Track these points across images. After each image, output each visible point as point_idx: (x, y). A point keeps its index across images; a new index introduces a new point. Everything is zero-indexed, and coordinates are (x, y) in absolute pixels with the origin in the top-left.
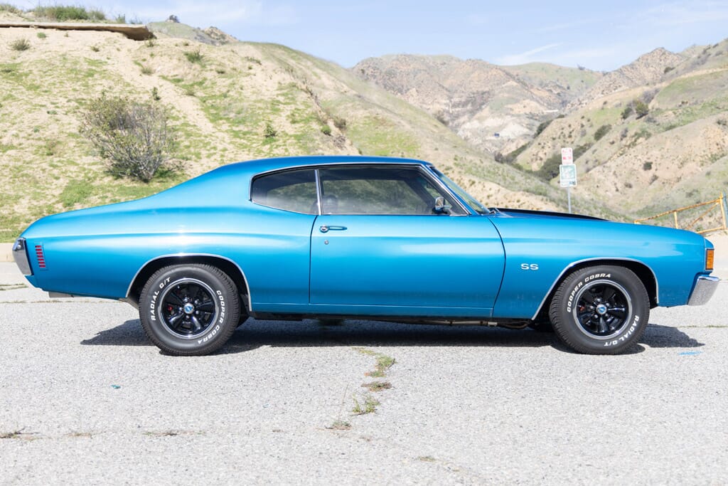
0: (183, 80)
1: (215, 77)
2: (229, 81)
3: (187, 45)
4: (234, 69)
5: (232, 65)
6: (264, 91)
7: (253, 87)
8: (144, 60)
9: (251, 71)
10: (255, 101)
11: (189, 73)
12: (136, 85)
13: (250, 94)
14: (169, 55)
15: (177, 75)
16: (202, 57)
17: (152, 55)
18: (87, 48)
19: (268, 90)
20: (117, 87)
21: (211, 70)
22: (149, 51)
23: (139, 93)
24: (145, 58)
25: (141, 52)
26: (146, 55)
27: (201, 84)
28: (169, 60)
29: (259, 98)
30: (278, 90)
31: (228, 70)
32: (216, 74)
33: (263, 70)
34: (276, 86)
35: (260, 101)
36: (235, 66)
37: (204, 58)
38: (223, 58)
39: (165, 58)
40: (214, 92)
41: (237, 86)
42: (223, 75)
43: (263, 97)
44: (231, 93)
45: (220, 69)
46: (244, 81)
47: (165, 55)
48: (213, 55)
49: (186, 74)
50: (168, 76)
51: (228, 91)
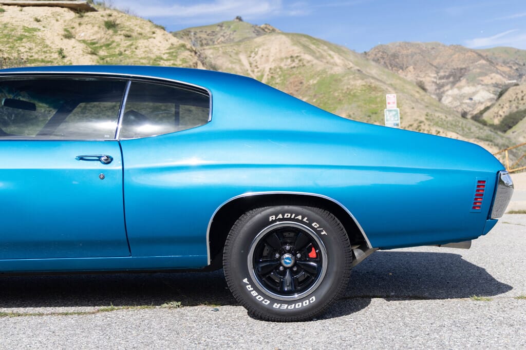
0: (97, 43)
1: (121, 40)
2: (129, 43)
3: (110, 15)
4: (141, 34)
5: (140, 30)
6: (155, 50)
7: (146, 47)
8: (73, 28)
9: (154, 35)
10: (141, 58)
11: (103, 38)
12: (53, 47)
13: (141, 53)
14: (92, 24)
15: (94, 39)
16: (118, 25)
17: (80, 24)
18: (33, 20)
19: (159, 50)
20: (37, 48)
21: (120, 35)
22: (78, 21)
23: (51, 53)
24: (74, 26)
25: (72, 22)
26: (75, 24)
27: (108, 45)
28: (91, 27)
29: (146, 56)
30: (167, 49)
31: (134, 34)
32: (123, 37)
33: (164, 34)
34: (169, 46)
35: (145, 58)
36: (143, 31)
37: (119, 25)
38: (136, 25)
39: (89, 26)
40: (115, 52)
41: (133, 47)
42: (130, 38)
43: (149, 55)
44: (127, 52)
45: (128, 33)
46: (141, 43)
47: (90, 23)
48: (128, 23)
49: (101, 39)
50: (88, 40)
51: (125, 51)
